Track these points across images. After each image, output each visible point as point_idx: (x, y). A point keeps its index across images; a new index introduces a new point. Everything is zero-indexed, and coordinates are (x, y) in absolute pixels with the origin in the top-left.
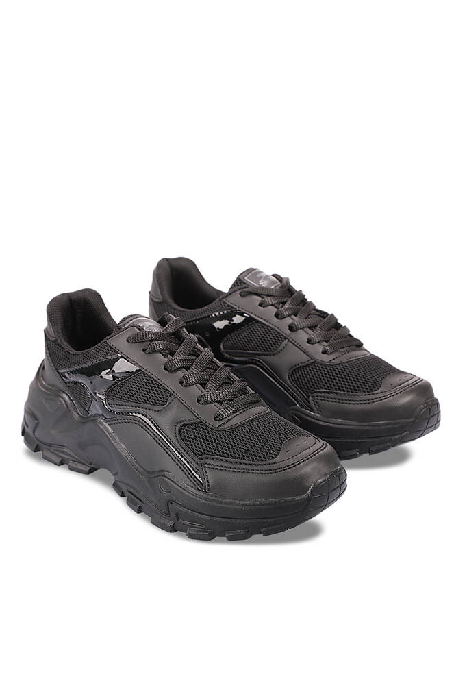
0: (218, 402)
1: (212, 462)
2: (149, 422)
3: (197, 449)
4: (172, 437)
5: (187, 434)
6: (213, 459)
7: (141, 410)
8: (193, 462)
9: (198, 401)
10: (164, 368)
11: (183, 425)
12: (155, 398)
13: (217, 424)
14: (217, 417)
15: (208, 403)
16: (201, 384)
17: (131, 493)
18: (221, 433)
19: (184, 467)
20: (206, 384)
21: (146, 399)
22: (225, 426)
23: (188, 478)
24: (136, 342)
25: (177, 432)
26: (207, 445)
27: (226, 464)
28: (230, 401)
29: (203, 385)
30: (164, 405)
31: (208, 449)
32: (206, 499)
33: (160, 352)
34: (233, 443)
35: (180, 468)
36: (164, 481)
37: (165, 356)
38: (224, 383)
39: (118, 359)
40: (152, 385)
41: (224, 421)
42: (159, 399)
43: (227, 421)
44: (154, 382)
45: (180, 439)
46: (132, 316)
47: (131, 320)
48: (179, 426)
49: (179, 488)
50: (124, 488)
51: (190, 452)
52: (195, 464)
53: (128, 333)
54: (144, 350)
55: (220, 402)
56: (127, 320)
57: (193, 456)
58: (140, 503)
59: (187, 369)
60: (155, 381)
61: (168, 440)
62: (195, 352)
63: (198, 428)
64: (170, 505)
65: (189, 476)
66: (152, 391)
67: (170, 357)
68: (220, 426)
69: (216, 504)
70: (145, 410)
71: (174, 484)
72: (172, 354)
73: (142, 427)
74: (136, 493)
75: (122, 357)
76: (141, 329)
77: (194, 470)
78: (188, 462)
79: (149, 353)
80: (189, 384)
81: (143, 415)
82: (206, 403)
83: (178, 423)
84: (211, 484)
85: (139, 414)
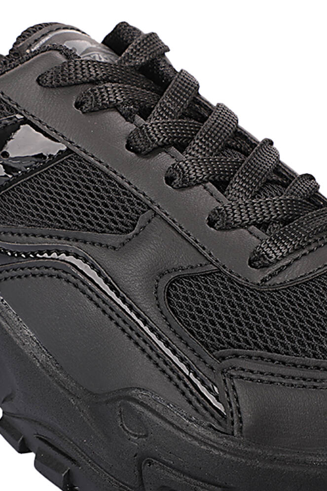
0: (259, 226)
1: (247, 364)
2: (92, 274)
3: (212, 334)
4: (148, 307)
5: (186, 299)
6: (250, 357)
7: (73, 246)
8: (201, 365)
9: (211, 223)
10: (128, 147)
11: (177, 280)
12: (106, 216)
13: (257, 276)
14: (257, 260)
15: (234, 228)
16: (215, 183)
17: (46, 442)
18: (267, 297)
19: (179, 378)
20: (228, 183)
21: (85, 218)
22: (278, 280)
23: (190, 402)
24: (60, 86)
25: (162, 295)
26: (235, 324)
27: (283, 370)
28: (286, 222)
29: (222, 185)
30: (128, 232)
31: (239, 335)
32: (235, 453)
33: (116, 108)
34: (296, 321)
35: (170, 378)
36: (132, 411)
37: (128, 117)
38: (268, 181)
39: (16, 127)
40: (98, 185)
41: (272, 270)
42: (117, 219)
43: (280, 270)
44: (103, 179)
45: (168, 312)
46: (47, 25)
47: (44, 36)
48: (164, 282)
49: (168, 427)
50: (27, 430)
51: (194, 343)
52: (206, 370)
53: (40, 66)
54: (78, 105)
55: (263, 226)
56: (35, 36)
57: (202, 350)
58: (69, 465)
59: (182, 148)
60: (106, 175)
61: (138, 315)
62: (196, 111)
63: (211, 286)
64: (146, 468)
65: (193, 399)
66: (99, 201)
67: (139, 120)
68: (264, 280)
69: (260, 464)
70: (82, 245)
71: (155, 418)
72: (145, 113)
73: (76, 286)
74: (58, 442)
75: (25, 121)
76: (69, 54)
77: (203, 383)
78: (188, 366)
79: (91, 111)
80: (187, 184)
81: (77, 256)
82: (229, 227)
83: (162, 275)
84: (246, 415)
85: (67, 254)
